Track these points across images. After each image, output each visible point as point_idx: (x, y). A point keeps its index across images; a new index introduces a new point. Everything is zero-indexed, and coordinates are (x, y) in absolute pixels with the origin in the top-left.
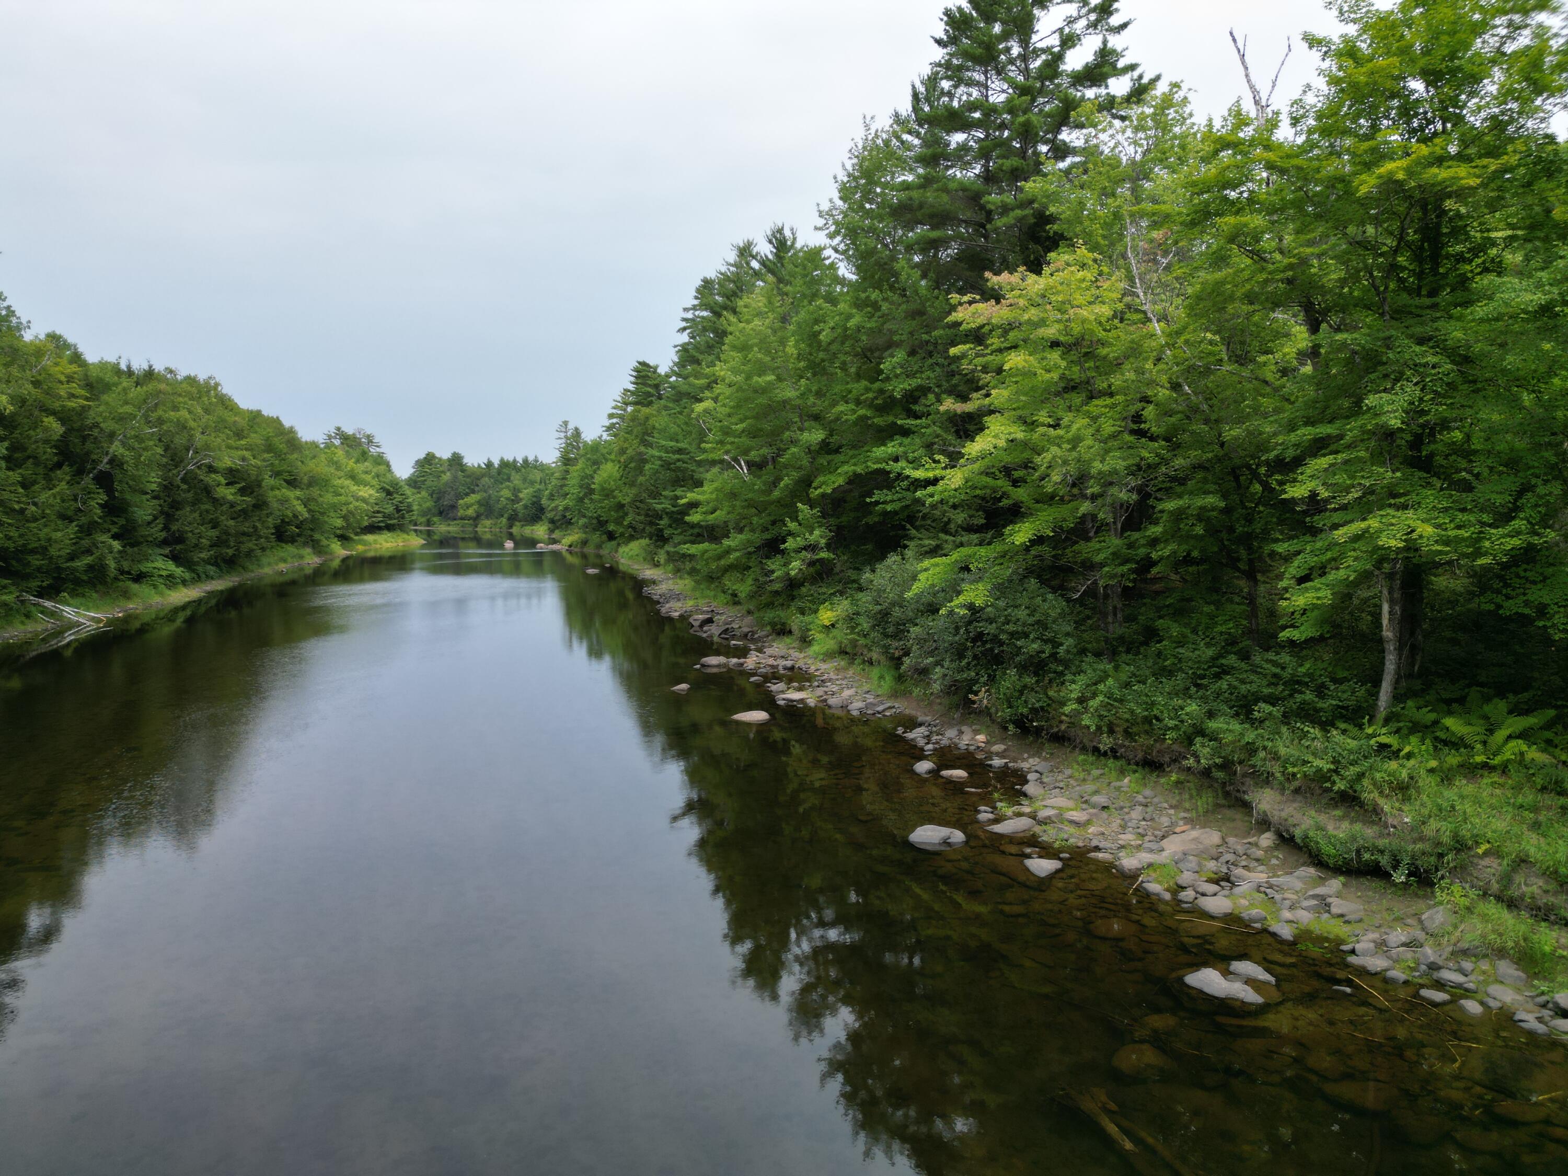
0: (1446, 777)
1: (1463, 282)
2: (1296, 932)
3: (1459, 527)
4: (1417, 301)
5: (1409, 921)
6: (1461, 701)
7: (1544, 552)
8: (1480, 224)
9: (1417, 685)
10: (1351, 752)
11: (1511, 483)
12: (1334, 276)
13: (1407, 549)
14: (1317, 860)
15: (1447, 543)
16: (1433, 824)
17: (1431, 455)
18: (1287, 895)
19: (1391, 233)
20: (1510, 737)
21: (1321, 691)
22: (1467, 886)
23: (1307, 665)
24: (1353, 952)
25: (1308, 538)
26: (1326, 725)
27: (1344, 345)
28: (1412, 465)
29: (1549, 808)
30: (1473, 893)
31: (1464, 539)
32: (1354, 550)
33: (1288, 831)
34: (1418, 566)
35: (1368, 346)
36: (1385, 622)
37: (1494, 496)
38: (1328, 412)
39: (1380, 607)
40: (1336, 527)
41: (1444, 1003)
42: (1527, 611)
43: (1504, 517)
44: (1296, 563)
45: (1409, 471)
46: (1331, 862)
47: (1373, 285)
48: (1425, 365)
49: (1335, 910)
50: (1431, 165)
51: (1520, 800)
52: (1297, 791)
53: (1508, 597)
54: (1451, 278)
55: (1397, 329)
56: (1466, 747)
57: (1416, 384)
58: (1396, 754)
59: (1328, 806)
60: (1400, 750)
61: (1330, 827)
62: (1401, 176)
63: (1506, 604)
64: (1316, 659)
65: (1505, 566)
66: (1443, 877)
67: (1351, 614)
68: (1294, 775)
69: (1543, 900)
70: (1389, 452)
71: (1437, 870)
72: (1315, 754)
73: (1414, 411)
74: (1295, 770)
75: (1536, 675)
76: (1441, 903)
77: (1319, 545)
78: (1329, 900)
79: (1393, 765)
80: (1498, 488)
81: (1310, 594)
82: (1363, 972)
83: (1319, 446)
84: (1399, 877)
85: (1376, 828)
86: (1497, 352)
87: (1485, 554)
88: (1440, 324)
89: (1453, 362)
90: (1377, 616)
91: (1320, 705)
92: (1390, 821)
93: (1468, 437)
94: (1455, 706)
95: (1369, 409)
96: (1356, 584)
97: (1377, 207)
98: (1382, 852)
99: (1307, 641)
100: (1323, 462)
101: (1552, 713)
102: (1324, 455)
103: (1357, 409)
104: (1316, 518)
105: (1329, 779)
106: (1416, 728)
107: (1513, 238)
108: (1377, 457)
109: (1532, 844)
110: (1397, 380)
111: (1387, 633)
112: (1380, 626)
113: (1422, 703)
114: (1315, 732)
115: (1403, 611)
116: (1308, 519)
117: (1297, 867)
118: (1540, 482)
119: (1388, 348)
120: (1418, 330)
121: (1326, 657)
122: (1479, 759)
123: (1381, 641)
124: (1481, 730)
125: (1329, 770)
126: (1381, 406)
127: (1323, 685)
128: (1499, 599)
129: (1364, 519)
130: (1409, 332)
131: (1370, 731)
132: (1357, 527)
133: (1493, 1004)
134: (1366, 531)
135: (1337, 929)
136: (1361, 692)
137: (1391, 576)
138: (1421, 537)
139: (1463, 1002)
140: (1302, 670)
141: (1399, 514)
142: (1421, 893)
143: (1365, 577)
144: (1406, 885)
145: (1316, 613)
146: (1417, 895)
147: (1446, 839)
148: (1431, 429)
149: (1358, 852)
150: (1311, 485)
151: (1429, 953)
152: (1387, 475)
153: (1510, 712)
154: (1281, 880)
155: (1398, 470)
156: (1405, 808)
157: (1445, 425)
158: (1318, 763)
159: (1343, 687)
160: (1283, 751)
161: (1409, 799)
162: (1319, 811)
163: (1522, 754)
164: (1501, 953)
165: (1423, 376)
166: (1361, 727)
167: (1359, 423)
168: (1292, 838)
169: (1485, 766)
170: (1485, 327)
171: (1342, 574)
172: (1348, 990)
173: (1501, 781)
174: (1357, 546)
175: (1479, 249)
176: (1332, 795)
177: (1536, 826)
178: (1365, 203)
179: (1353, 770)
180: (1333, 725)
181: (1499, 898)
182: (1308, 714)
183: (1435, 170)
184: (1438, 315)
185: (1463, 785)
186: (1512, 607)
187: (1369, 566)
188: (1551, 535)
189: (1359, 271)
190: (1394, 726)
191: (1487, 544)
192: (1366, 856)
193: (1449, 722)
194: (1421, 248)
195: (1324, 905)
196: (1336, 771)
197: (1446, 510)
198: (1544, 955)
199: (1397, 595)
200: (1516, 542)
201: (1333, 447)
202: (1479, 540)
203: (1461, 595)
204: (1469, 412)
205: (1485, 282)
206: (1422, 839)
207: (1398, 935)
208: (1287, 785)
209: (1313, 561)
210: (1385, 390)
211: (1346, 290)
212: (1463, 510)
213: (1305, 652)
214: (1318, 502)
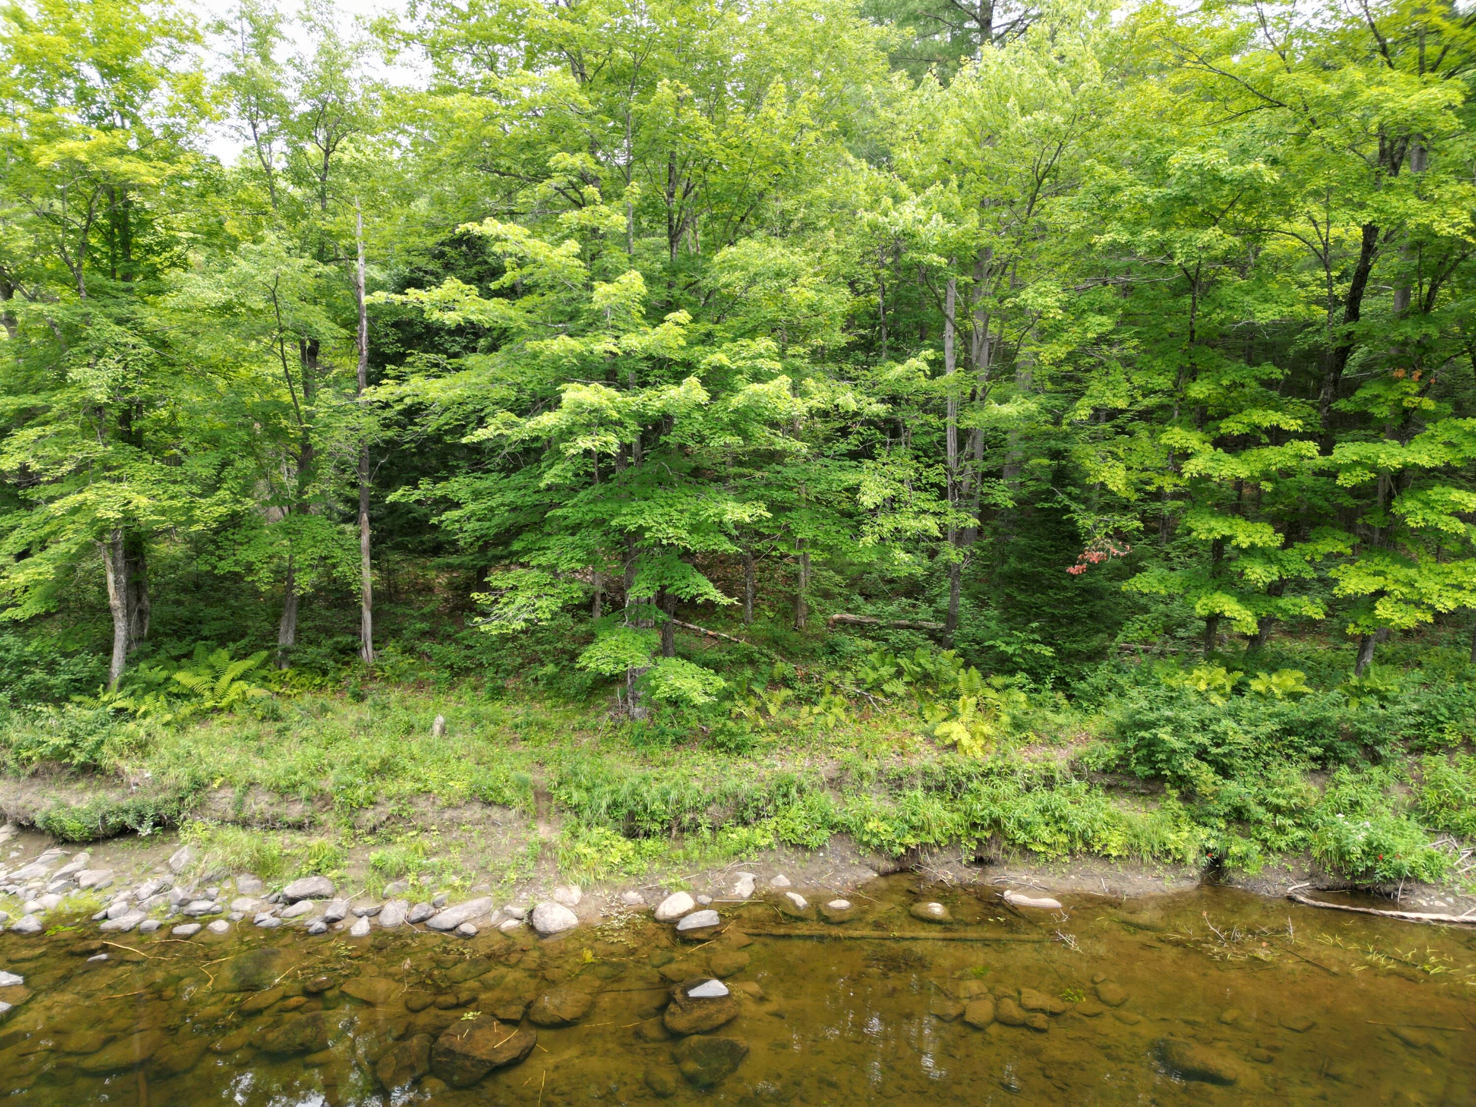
0: (181, 727)
1: (153, 272)
2: (44, 919)
3: (172, 498)
4: (112, 283)
5: (158, 869)
6: (189, 655)
7: (247, 518)
8: (165, 222)
9: (148, 647)
10: (88, 723)
11: (214, 458)
12: (23, 244)
13: (126, 519)
14: (64, 840)
15: (163, 513)
16: (173, 772)
17: (140, 431)
18: (30, 885)
19: (80, 212)
20: (233, 680)
21: (51, 668)
22: (207, 820)
23: (34, 644)
24: (106, 917)
25: (23, 512)
26: (59, 702)
27: (40, 317)
28: (123, 440)
29: (269, 734)
30: (212, 825)
31: (177, 509)
32: (74, 522)
33: (27, 818)
34: (138, 534)
35: (66, 320)
36: (111, 591)
37: (200, 469)
38: (32, 382)
39: (105, 577)
40: (51, 500)
41: (196, 932)
42: (237, 569)
43: (210, 489)
44: (11, 539)
45: (121, 444)
46: (76, 837)
47: (66, 260)
48: (125, 345)
49: (84, 883)
50: (112, 155)
51: (246, 732)
52: (34, 774)
53: (221, 558)
54: (143, 266)
55: (95, 307)
56: (196, 696)
57: (119, 362)
58: (133, 716)
59: (69, 781)
60: (136, 711)
61: (73, 803)
62: (82, 157)
63: (221, 564)
64: (44, 636)
65: (216, 532)
66: (185, 819)
67: (77, 586)
68: (29, 759)
69: (270, 812)
70: (99, 426)
71: (179, 813)
72: (50, 733)
73: (119, 388)
74: (30, 753)
75: (250, 623)
76: (185, 843)
77: (36, 518)
78: (77, 875)
79: (131, 726)
80: (205, 462)
81: (31, 571)
82: (119, 933)
83: (26, 416)
84: (145, 830)
85: (119, 790)
86: (191, 340)
87: (197, 522)
88: (136, 307)
89: (151, 345)
90: (103, 587)
91: (53, 681)
92: (132, 780)
93: (173, 416)
94: (183, 660)
95: (74, 382)
96: (78, 557)
97: (63, 183)
98: (126, 812)
99: (31, 619)
100: (31, 433)
101: (264, 654)
102: (32, 427)
103: (61, 382)
104: (29, 491)
105: (67, 755)
106: (151, 687)
107: (194, 240)
108: (87, 431)
109: (258, 769)
110: (99, 356)
111: (115, 601)
112: (106, 596)
113: (153, 662)
114: (49, 710)
115: (128, 579)
116: (20, 492)
117: (40, 853)
118: (237, 457)
119: (87, 324)
120: (115, 310)
121: (55, 632)
122: (209, 704)
123: (109, 610)
124: (208, 678)
125: (67, 746)
126: (86, 381)
127: (53, 662)
128: (214, 560)
129: (81, 492)
130: (106, 311)
131: (105, 698)
132: (73, 500)
133: (236, 916)
134: (83, 503)
135: (89, 900)
136: (94, 662)
137: (113, 546)
138: (137, 508)
139: (211, 925)
140: (30, 649)
141: (115, 486)
142: (166, 839)
143: (87, 549)
144: (152, 836)
145: (39, 588)
146: (163, 843)
147: (185, 783)
148: (138, 406)
149: (103, 818)
150: (20, 457)
151: (179, 892)
152: (98, 449)
153: (232, 658)
154: (26, 870)
155: (109, 443)
156: (145, 764)
157: (150, 403)
158: (55, 741)
159: (74, 660)
160: (14, 737)
161: (149, 754)
162: (59, 789)
163: (244, 693)
164: (239, 869)
165: (125, 355)
166: (96, 696)
167: (65, 396)
168: (32, 825)
169: (215, 709)
170: (177, 316)
171: (63, 547)
172: (104, 956)
173: (229, 720)
174: (75, 518)
175: (165, 246)
176: (72, 769)
177: (260, 751)
178: (46, 174)
179: (91, 740)
180: (67, 700)
181: (235, 822)
182: (39, 693)
183: (115, 160)
184: (134, 298)
185: (197, 731)
186: (225, 567)
187: (90, 538)
188: (250, 503)
189: (49, 244)
190: (128, 689)
191: (198, 512)
192: (112, 820)
193: (180, 676)
194: (112, 233)
195: (72, 880)
196: (74, 745)
197: (159, 482)
198: (273, 859)
199: (121, 564)
200: (222, 510)
201: (41, 418)
202: (190, 509)
203: (180, 560)
204: (170, 392)
205: (173, 275)
206: (163, 789)
207: (148, 886)
208: (22, 771)
209: (30, 536)
210: (88, 365)
211: (38, 260)
212: (175, 482)
213: (30, 631)
214: (30, 475)
